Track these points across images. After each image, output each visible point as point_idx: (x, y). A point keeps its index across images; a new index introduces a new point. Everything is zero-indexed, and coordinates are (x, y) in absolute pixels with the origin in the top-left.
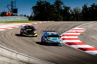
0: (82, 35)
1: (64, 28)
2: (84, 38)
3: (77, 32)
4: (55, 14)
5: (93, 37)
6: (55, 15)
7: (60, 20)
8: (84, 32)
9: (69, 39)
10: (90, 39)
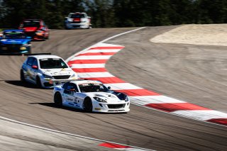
0: (116, 61)
1: (71, 44)
2: (119, 67)
3: (102, 54)
4: (49, 13)
5: (140, 64)
6: (50, 15)
7: (61, 26)
8: (117, 53)
9: (85, 70)
10: (134, 69)
